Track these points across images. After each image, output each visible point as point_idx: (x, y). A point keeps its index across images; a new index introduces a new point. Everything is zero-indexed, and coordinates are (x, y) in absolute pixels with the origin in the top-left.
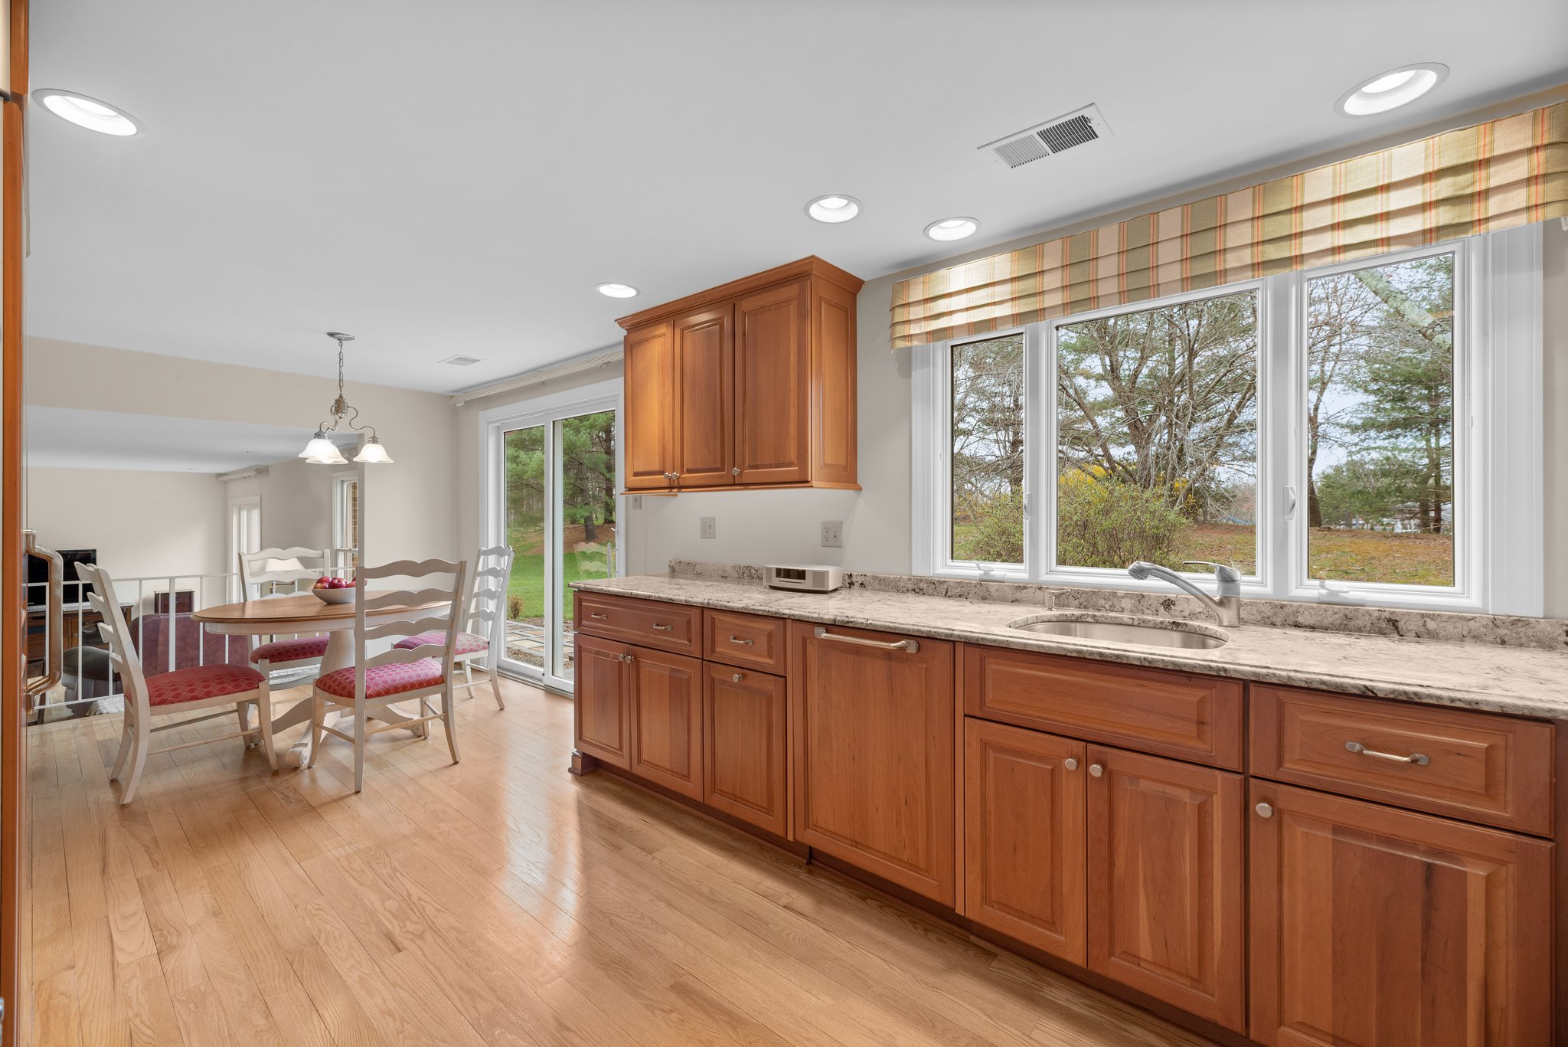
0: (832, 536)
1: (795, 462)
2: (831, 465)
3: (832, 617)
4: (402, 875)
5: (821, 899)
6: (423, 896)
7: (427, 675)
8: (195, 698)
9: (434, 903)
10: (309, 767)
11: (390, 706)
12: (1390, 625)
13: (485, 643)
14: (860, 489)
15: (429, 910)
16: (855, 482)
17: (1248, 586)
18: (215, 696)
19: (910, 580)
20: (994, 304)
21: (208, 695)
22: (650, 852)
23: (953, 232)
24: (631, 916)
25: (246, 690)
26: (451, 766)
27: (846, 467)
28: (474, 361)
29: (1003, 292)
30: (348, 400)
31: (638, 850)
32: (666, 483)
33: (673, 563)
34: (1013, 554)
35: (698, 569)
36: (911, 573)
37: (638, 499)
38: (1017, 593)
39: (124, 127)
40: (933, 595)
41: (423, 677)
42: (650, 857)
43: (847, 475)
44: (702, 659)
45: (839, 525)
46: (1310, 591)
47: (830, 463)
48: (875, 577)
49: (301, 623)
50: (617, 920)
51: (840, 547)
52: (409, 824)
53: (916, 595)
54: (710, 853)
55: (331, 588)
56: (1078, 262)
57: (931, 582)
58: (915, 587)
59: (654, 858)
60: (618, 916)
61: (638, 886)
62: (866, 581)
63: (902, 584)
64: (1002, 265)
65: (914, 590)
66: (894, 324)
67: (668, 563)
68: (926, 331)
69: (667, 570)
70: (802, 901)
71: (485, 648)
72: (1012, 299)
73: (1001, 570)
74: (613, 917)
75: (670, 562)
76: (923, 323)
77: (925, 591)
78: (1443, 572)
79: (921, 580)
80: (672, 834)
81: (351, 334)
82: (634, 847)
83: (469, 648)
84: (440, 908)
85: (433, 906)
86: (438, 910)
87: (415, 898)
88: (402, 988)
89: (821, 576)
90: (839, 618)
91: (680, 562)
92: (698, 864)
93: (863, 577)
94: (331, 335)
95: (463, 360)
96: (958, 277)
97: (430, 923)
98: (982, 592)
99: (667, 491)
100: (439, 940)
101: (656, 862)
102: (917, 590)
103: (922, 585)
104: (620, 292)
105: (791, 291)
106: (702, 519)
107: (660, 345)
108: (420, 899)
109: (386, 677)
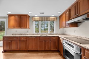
0: (28, 31)
1: (26, 27)
5: (30, 53)
12: (52, 34)
17: (49, 33)
23: (36, 15)
34: (39, 32)
38: (39, 34)
43: (29, 28)
44: (19, 40)
46: (50, 33)
56: (42, 19)
58: (33, 34)
62: (30, 34)
64: (38, 18)
66: (32, 20)
70: (29, 53)
73: (38, 33)
78: (53, 32)
96: (36, 18)
98: (37, 34)
105: (26, 16)
107: (12, 17)
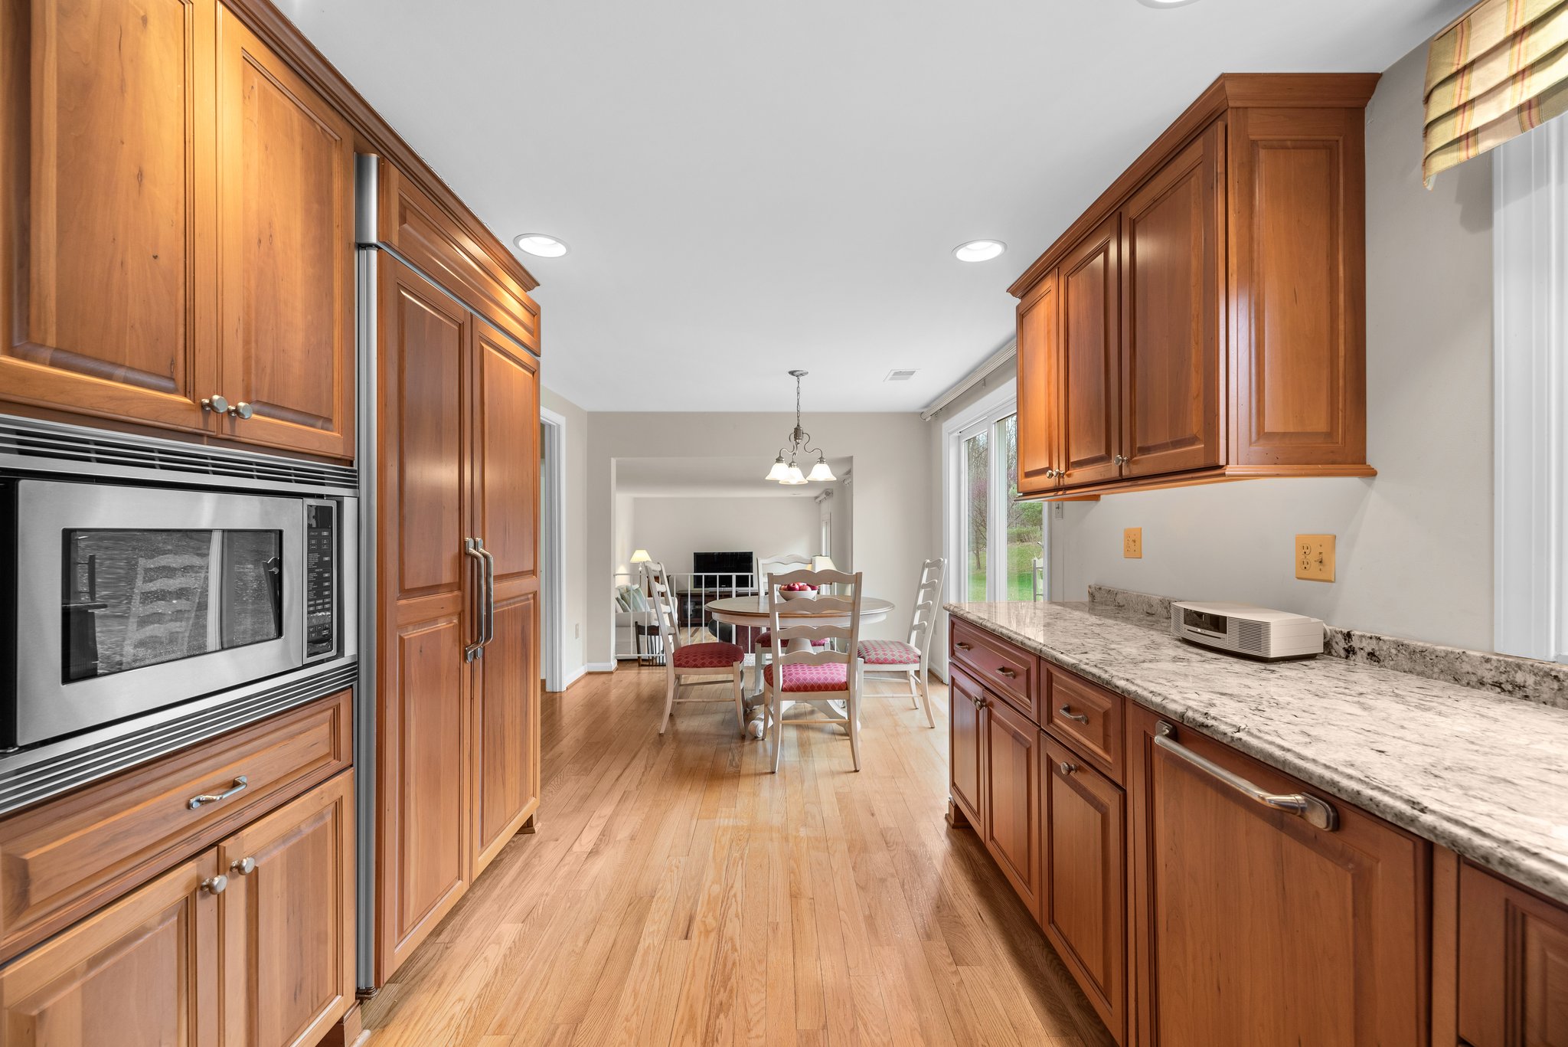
0: (1315, 560)
1: (1201, 437)
2: (1284, 435)
3: (1180, 709)
4: (742, 864)
6: (739, 895)
7: (833, 680)
8: (696, 666)
9: (739, 905)
10: (763, 740)
11: (830, 702)
13: (916, 656)
14: (1372, 473)
15: (732, 911)
16: (1361, 459)
18: (707, 667)
19: (1488, 661)
21: (703, 665)
22: (958, 962)
24: (877, 1035)
25: (725, 666)
26: (852, 772)
27: (1330, 435)
28: (912, 373)
30: (803, 427)
31: (946, 952)
32: (1051, 484)
33: (1093, 590)
35: (1120, 599)
36: (1492, 645)
37: (1060, 506)
39: (559, 250)
40: (1554, 704)
41: (829, 681)
42: (954, 968)
43: (1336, 451)
44: (1039, 727)
45: (1334, 541)
47: (1280, 429)
48: (1399, 646)
49: (748, 617)
50: (861, 1029)
51: (1330, 581)
52: (782, 817)
53: (1503, 696)
54: (1029, 1007)
55: (789, 590)
57: (1547, 674)
58: (1503, 678)
59: (956, 973)
60: (865, 1025)
61: (913, 1000)
62: (1383, 650)
63: (1466, 668)
65: (1498, 685)
66: (1429, 126)
67: (1088, 588)
68: (1516, 104)
69: (1086, 598)
71: (915, 662)
74: (859, 1023)
75: (1090, 587)
77: (1529, 692)
79: (1519, 666)
80: (1001, 950)
81: (805, 370)
82: (945, 944)
83: (899, 659)
84: (740, 914)
85: (737, 910)
86: (737, 916)
87: (732, 893)
88: (661, 975)
89: (1257, 631)
90: (1190, 714)
91: (1100, 589)
92: (1002, 1012)
93: (1374, 641)
94: (792, 373)
95: (899, 375)
97: (723, 924)
99: (1052, 494)
100: (716, 945)
101: (955, 980)
102: (1508, 687)
103: (1520, 678)
104: (982, 251)
105: (1193, 154)
106: (1125, 530)
107: (1046, 305)
108: (735, 896)
109: (801, 676)
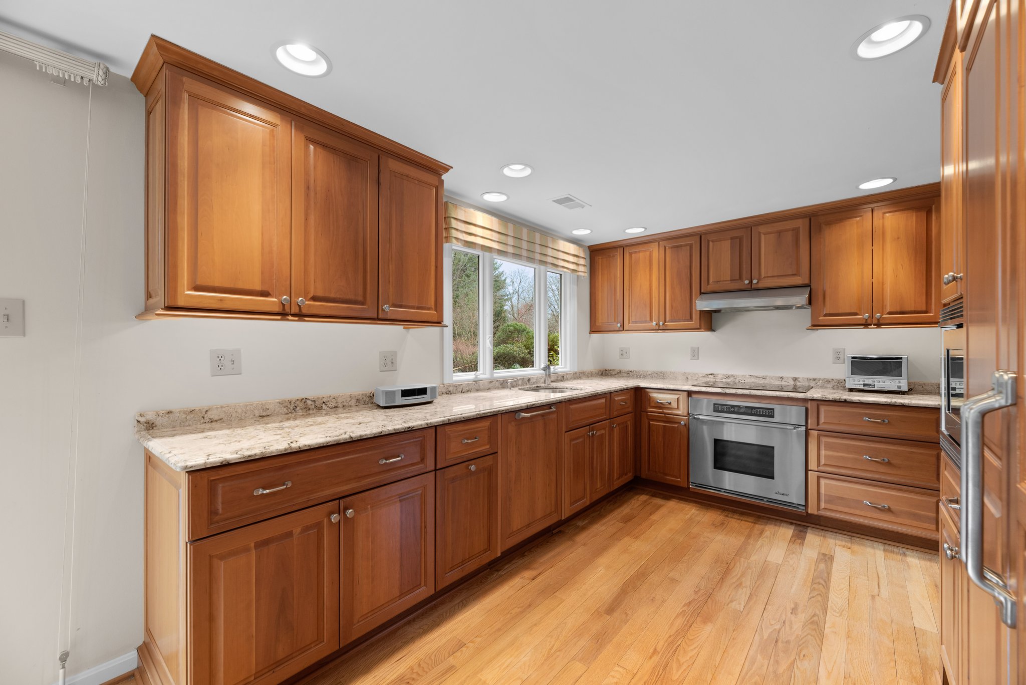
0: (390, 362)
20: (491, 240)
29: (495, 236)
32: (277, 309)
44: (436, 470)
45: (394, 354)
58: (447, 390)
65: (446, 393)
72: (498, 242)
76: (464, 234)
102: (448, 392)
103: (450, 389)
